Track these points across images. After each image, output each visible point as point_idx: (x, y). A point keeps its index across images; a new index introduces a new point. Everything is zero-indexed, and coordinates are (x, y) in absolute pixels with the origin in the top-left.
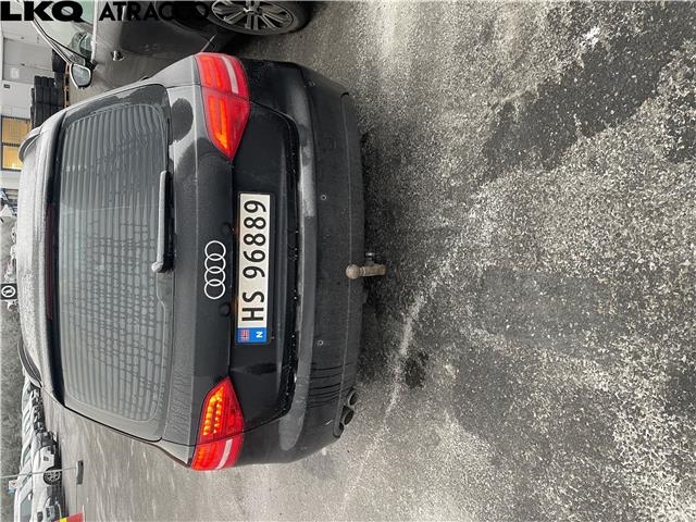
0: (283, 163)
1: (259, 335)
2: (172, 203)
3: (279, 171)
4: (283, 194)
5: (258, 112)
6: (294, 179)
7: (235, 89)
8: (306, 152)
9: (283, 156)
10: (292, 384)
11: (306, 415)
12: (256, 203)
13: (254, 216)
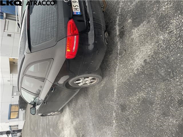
1: (79, 13)
10: (89, 24)
11: (94, 30)
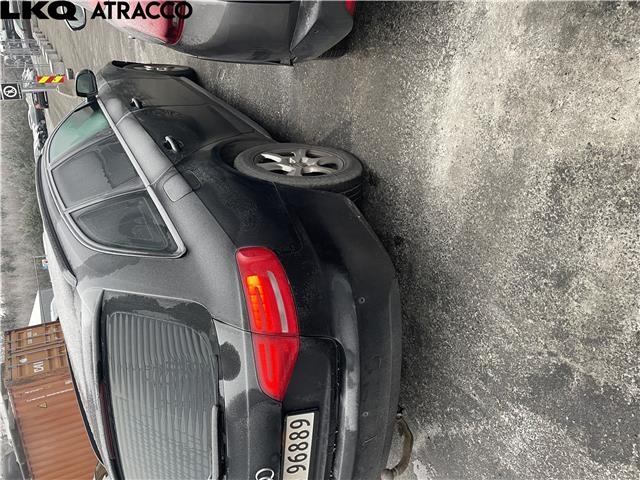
0: (329, 381)
2: (224, 431)
3: (324, 388)
4: (327, 408)
5: (307, 345)
6: (338, 392)
7: (285, 330)
8: (351, 377)
9: (329, 375)
12: (301, 421)
13: (298, 431)
